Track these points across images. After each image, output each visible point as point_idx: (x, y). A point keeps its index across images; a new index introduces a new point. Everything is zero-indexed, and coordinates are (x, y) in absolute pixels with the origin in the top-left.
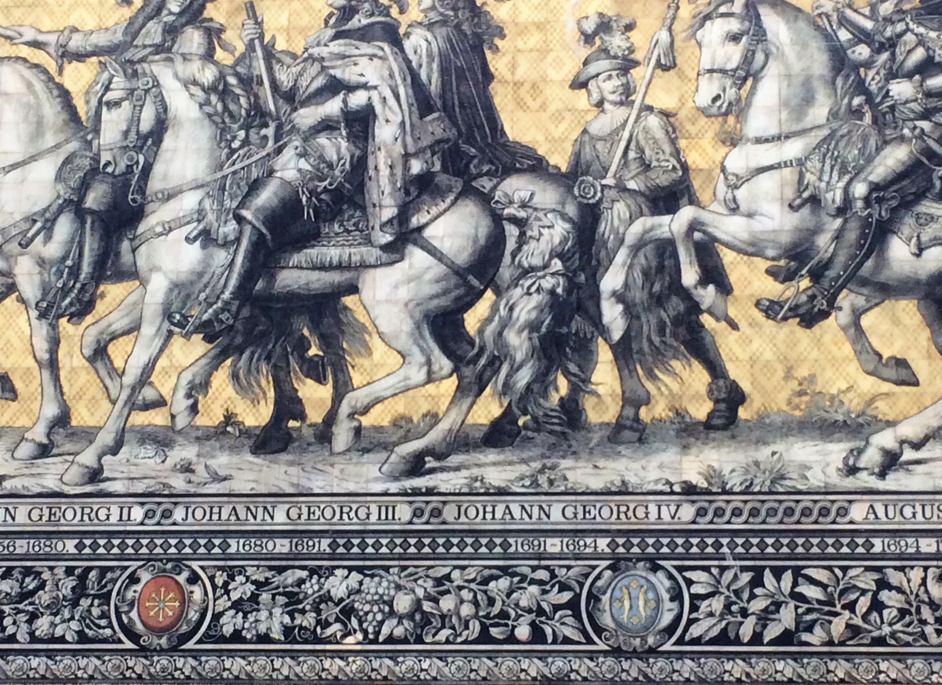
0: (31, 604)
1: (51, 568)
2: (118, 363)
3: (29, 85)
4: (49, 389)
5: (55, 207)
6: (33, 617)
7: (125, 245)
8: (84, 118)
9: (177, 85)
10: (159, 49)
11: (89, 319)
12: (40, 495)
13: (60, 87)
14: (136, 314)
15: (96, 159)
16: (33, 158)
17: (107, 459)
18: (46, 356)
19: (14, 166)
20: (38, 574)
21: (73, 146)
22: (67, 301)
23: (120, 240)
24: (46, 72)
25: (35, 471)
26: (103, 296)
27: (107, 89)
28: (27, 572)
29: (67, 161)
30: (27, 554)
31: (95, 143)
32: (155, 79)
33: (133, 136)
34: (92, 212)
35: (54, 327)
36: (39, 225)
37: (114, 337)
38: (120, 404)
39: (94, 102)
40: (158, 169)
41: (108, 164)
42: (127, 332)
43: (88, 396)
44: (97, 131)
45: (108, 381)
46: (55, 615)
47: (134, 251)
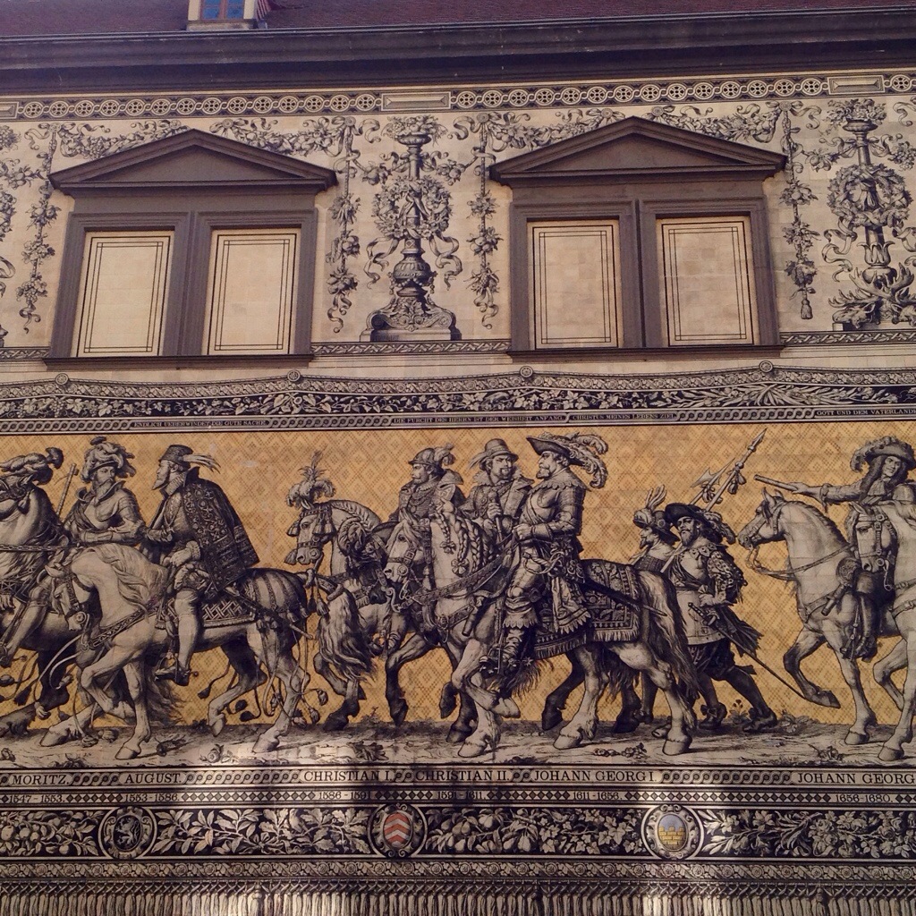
0: (876, 834)
1: (884, 812)
2: (899, 686)
3: (809, 518)
4: (860, 702)
5: (839, 591)
6: (879, 843)
7: (888, 615)
8: (846, 538)
9: (901, 519)
10: (884, 498)
11: (875, 659)
12: (867, 767)
13: (828, 519)
14: (904, 657)
15: (859, 562)
16: (820, 561)
17: (904, 745)
18: (853, 681)
19: (809, 566)
20: (877, 816)
21: (843, 554)
22: (859, 648)
23: (885, 612)
24: (817, 511)
25: (861, 752)
26: (880, 645)
27: (857, 521)
28: (869, 814)
29: (842, 563)
30: (867, 802)
31: (856, 553)
32: (886, 516)
33: (879, 549)
34: (863, 594)
35: (854, 663)
36: (831, 602)
37: (893, 670)
38: (905, 711)
39: (851, 529)
40: (899, 569)
41: (867, 566)
42: (902, 667)
43: (884, 706)
44: (856, 545)
45: (895, 697)
46: (893, 841)
47: (894, 618)
